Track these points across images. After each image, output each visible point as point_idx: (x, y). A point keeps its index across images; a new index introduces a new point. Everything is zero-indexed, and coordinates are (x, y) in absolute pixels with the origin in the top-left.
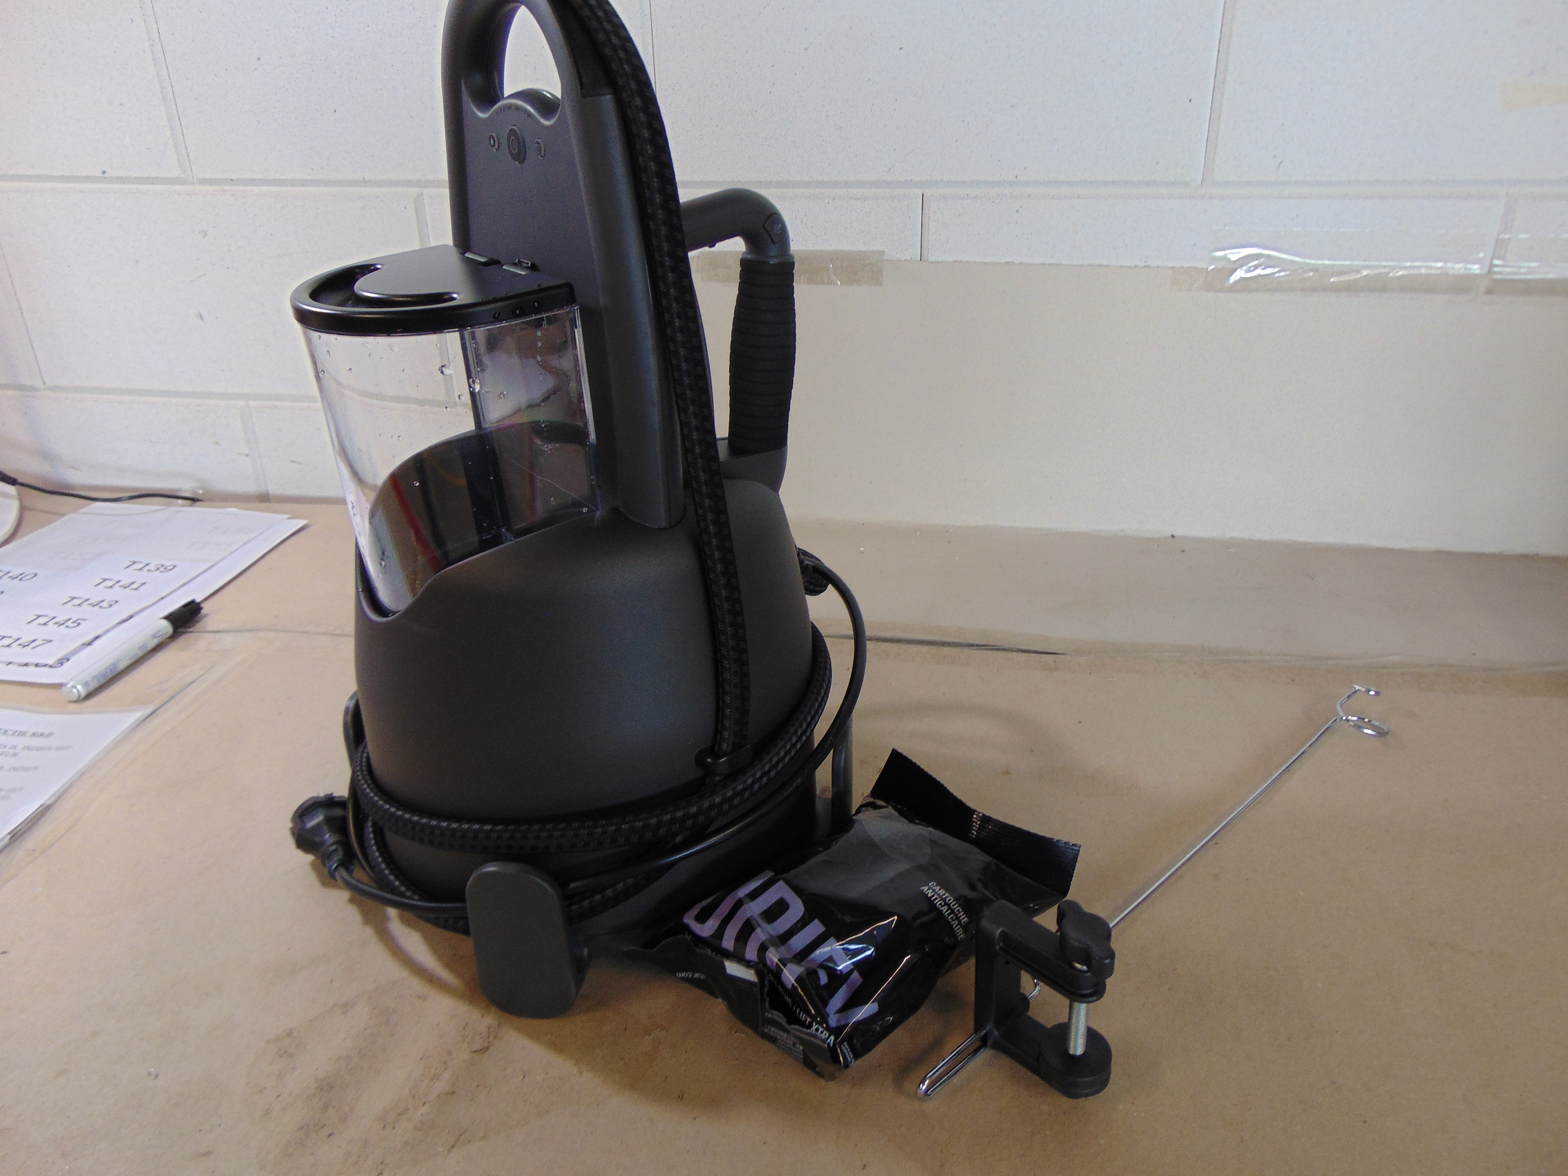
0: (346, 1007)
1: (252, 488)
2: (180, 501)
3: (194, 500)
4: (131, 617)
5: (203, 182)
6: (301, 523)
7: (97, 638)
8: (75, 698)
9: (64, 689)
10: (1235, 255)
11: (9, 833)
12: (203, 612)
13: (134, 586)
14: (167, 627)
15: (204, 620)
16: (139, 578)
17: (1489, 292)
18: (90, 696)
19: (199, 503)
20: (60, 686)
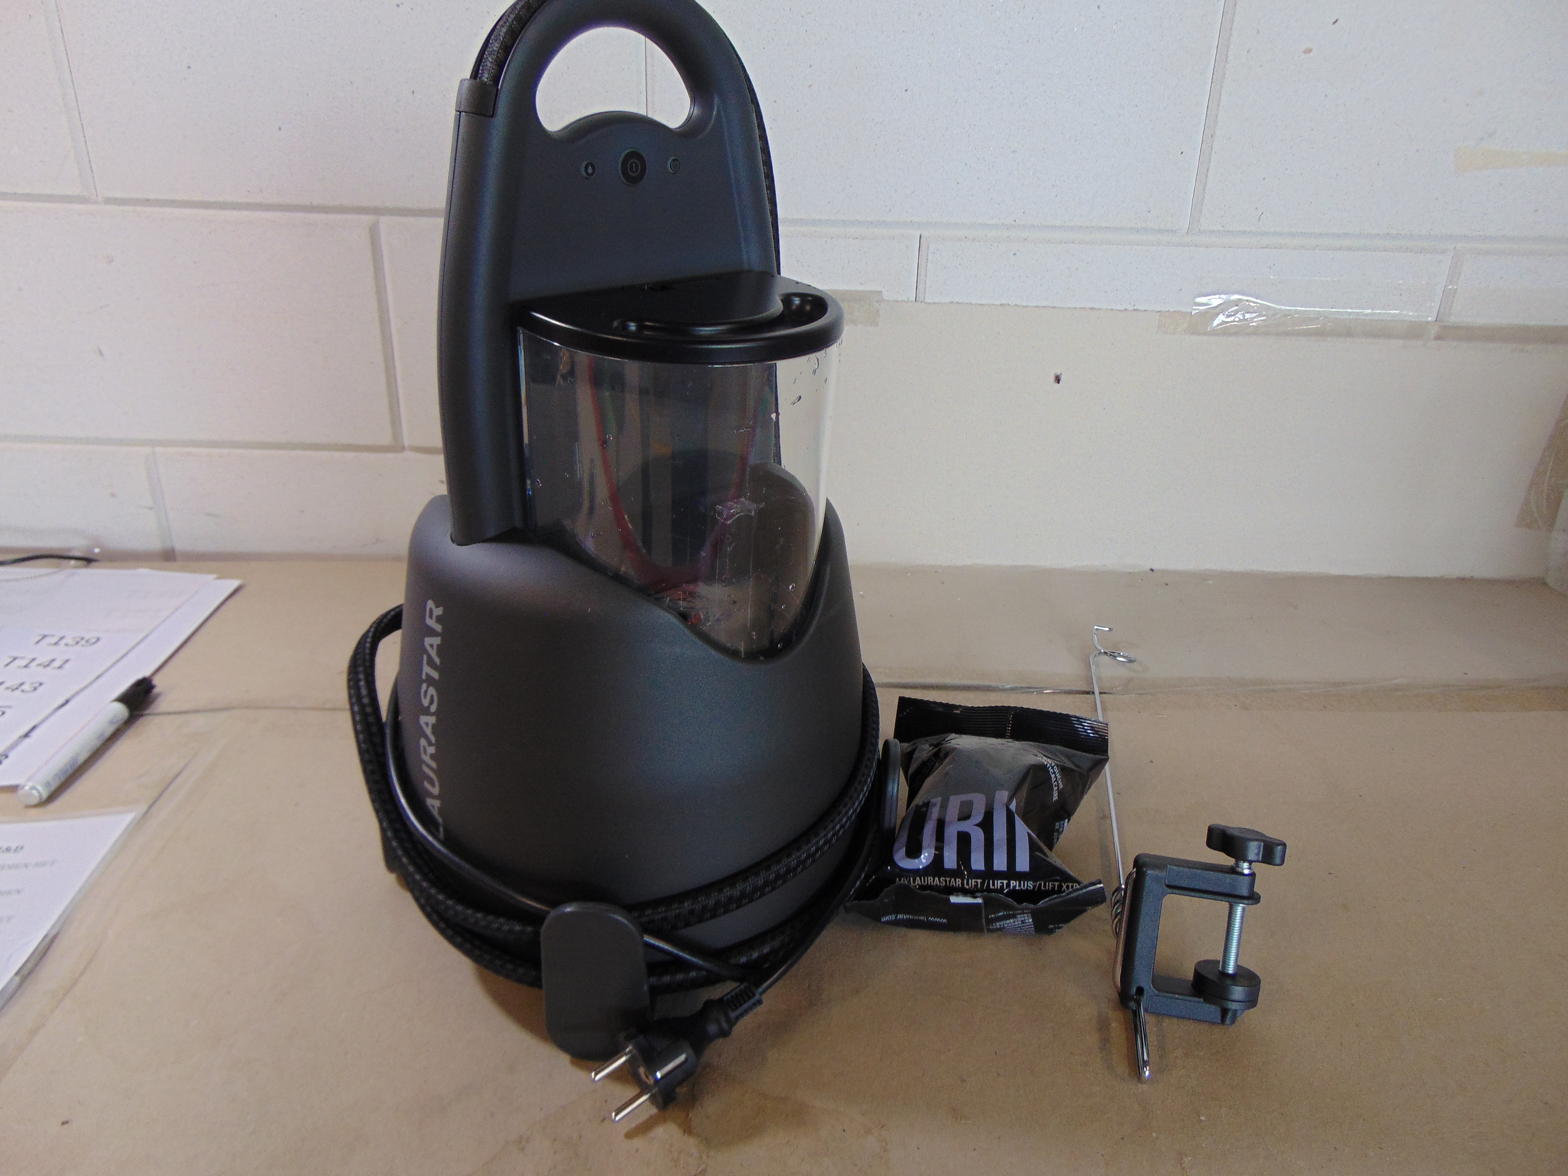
0: (522, 1142)
1: (155, 544)
2: (73, 562)
3: (88, 561)
4: (67, 702)
5: (109, 201)
6: (234, 584)
7: (34, 728)
8: (35, 801)
9: (21, 792)
10: (1215, 301)
11: (17, 974)
12: (156, 691)
13: (57, 664)
14: (121, 710)
15: (159, 699)
16: (60, 654)
17: (1438, 338)
18: (52, 797)
19: (93, 564)
20: (14, 789)
